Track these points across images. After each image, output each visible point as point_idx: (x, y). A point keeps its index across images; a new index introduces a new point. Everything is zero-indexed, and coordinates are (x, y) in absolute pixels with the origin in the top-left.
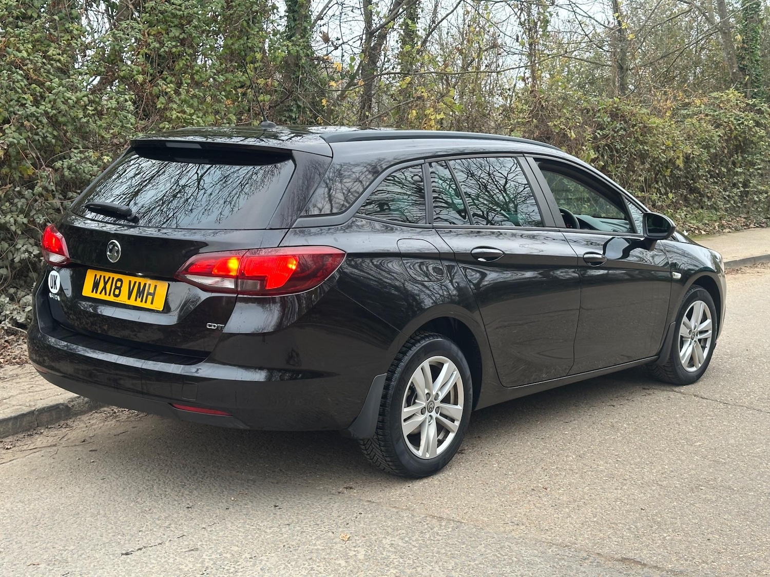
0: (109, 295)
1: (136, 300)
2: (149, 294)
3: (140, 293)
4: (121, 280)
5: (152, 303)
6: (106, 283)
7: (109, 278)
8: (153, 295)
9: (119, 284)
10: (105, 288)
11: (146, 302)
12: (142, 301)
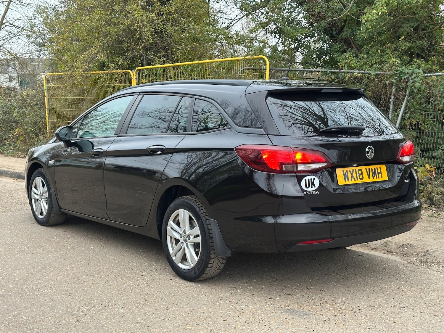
0: (357, 180)
1: (373, 178)
2: (379, 173)
3: (374, 174)
4: (361, 170)
5: (382, 177)
6: (352, 174)
7: (353, 170)
8: (381, 173)
9: (360, 172)
10: (352, 177)
11: (379, 178)
12: (377, 178)
